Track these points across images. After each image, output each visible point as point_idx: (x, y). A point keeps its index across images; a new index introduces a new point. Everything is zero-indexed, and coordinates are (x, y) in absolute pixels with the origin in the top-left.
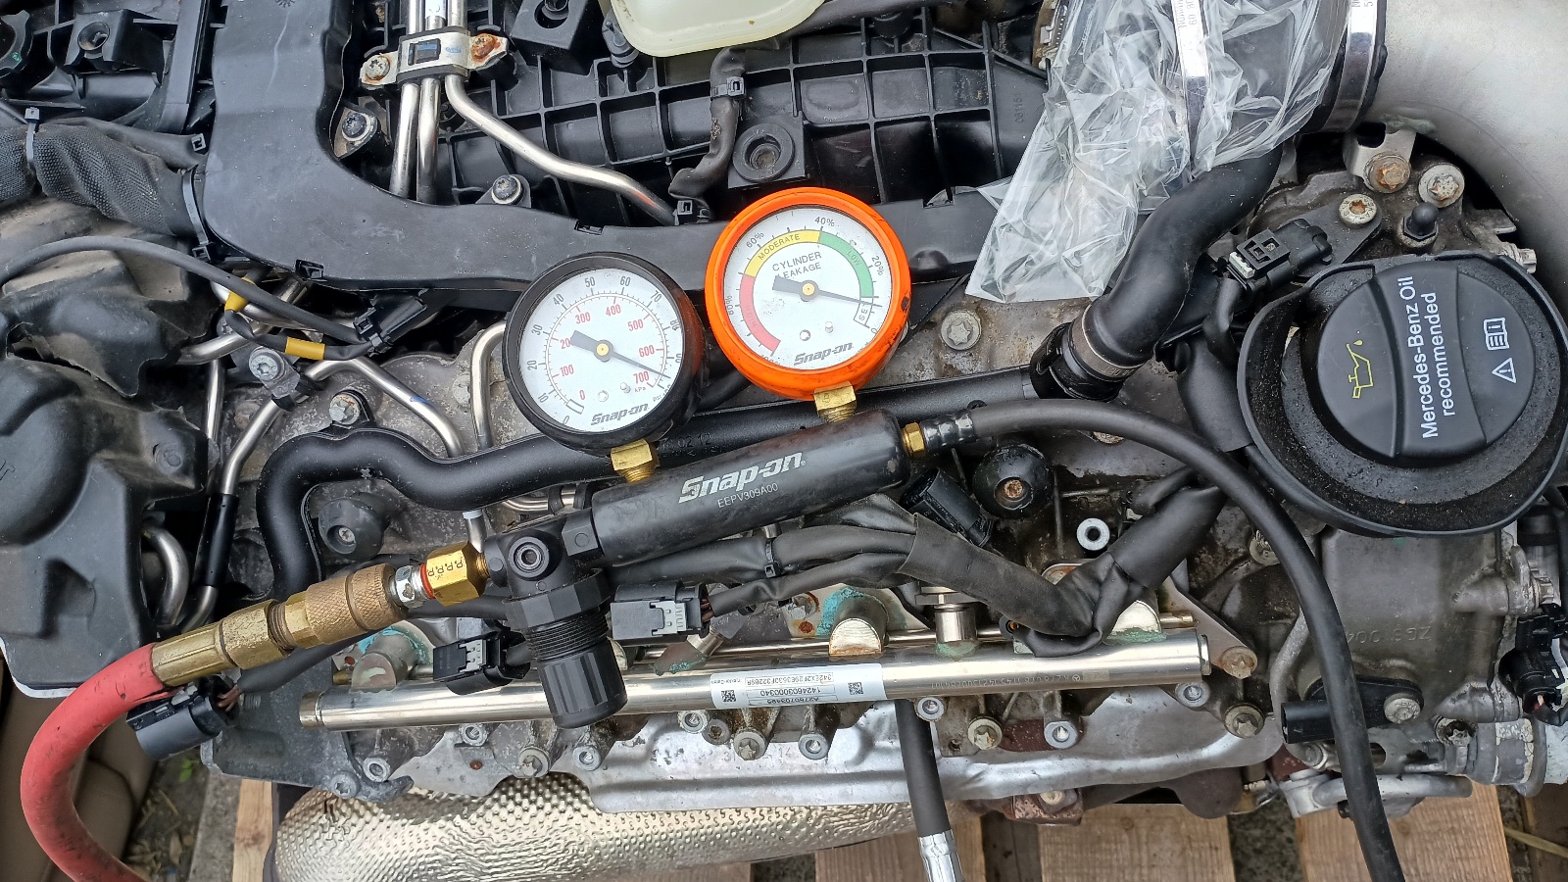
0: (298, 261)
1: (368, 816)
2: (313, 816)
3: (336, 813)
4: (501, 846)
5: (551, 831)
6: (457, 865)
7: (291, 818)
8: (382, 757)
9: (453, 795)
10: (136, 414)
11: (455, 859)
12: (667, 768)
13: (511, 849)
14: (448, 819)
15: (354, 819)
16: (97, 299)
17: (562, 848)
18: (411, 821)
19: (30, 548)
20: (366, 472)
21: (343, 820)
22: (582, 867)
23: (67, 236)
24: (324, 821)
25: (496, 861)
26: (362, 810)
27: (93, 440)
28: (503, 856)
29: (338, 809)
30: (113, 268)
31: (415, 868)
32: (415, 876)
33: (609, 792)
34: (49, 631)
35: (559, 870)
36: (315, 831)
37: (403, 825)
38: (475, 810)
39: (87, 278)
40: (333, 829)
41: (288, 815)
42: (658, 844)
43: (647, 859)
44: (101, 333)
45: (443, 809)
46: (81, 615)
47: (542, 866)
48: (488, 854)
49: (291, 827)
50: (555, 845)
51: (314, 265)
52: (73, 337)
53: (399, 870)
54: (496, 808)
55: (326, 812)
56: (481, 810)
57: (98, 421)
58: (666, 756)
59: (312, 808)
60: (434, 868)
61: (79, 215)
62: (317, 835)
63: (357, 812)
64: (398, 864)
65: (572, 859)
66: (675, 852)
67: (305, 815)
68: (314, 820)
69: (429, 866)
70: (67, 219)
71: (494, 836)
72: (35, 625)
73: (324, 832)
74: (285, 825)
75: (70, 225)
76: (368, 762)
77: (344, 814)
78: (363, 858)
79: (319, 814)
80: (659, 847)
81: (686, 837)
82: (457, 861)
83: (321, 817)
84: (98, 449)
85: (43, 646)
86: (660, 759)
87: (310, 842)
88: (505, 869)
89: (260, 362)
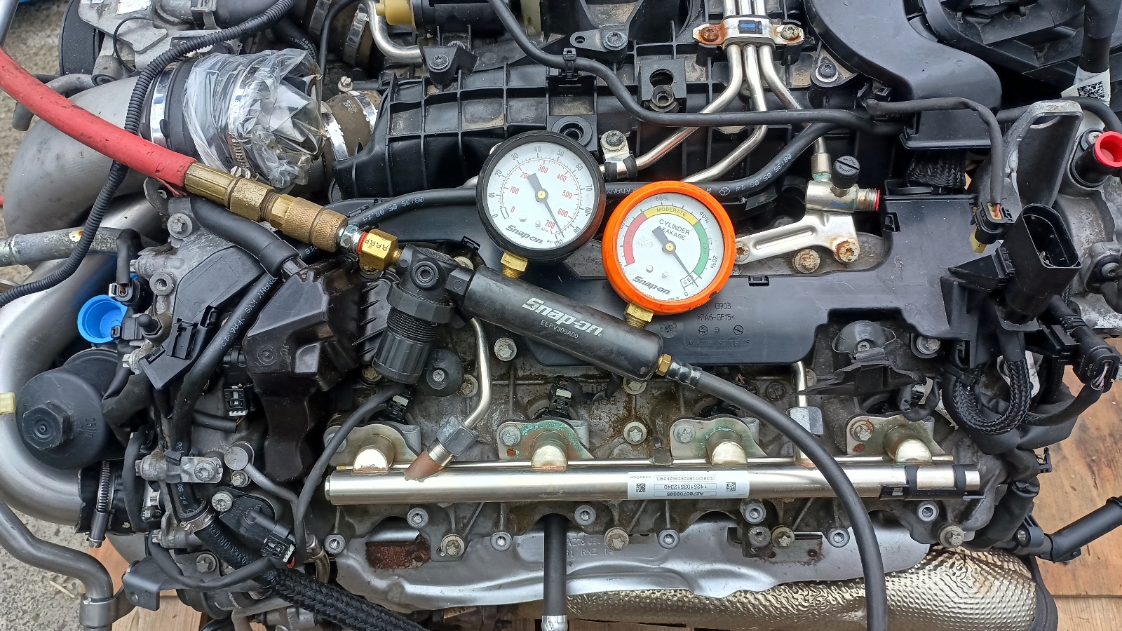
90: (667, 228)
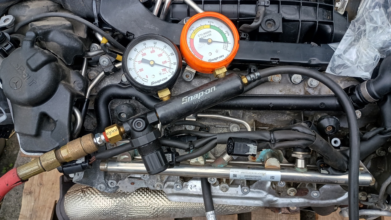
0: (127, 32)
1: (97, 195)
2: (78, 193)
3: (86, 193)
4: (135, 207)
5: (150, 204)
6: (122, 211)
7: (69, 193)
8: (114, 180)
9: (122, 191)
10: (70, 71)
11: (121, 209)
12: (191, 190)
13: (138, 208)
14: (120, 198)
15: (92, 195)
16: (64, 33)
17: (153, 209)
18: (110, 198)
19: (35, 108)
20: (134, 98)
21: (88, 195)
22: (157, 215)
23: (51, 12)
24: (82, 195)
25: (133, 211)
26: (95, 193)
27: (61, 77)
28: (135, 210)
29: (87, 192)
30: (69, 24)
31: (110, 211)
32: (109, 213)
33: (173, 195)
34: (38, 134)
35: (151, 215)
36: (79, 198)
37: (107, 199)
38: (128, 196)
39: (61, 26)
40: (85, 198)
41: (68, 192)
42: (180, 210)
43: (176, 214)
44: (65, 44)
45: (119, 195)
46: (49, 131)
47: (146, 213)
48: (131, 209)
49: (70, 195)
50: (151, 208)
51: (131, 34)
52: (55, 44)
53: (105, 211)
54: (135, 196)
55: (82, 192)
56: (130, 196)
57: (62, 71)
58: (191, 187)
59: (77, 191)
60: (115, 212)
61: (54, 6)
62: (79, 199)
63: (93, 193)
64: (105, 210)
65: (155, 212)
66: (184, 213)
67: (75, 192)
68: (79, 194)
69: (114, 211)
70: (51, 6)
71: (134, 204)
72: (33, 132)
73: (82, 198)
74: (67, 194)
75: (52, 8)
76: (110, 181)
77: (89, 194)
78: (94, 207)
79: (80, 193)
80: (181, 211)
81: (189, 209)
82: (122, 210)
83: (80, 194)
84: (61, 80)
85: (34, 140)
86: (189, 188)
87: (77, 201)
88: (135, 213)
89: (104, 60)
90: (203, 36)
